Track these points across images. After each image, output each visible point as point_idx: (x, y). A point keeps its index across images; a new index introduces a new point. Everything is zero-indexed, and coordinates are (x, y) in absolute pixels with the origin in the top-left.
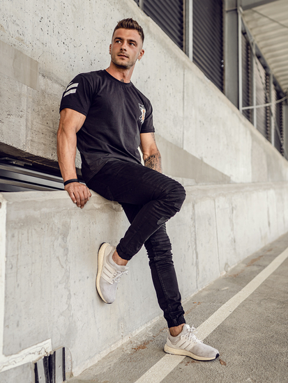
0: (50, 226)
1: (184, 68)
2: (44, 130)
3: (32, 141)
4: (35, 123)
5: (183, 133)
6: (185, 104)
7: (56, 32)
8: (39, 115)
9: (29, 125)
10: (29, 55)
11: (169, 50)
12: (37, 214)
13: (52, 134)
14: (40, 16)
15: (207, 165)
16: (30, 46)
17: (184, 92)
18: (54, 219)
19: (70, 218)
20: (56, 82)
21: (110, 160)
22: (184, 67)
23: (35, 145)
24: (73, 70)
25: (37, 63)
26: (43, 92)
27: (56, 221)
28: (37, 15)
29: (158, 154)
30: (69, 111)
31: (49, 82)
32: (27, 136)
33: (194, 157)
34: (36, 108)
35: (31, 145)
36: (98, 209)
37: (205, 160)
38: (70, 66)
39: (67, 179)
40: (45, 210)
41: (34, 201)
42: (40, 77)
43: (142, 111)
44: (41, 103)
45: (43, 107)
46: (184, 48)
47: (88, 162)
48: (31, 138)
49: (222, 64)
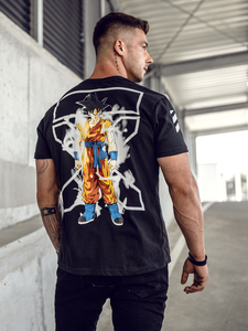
1: (29, 56)
6: (31, 103)
17: (28, 88)
22: (30, 54)
46: (31, 31)
49: (81, 38)
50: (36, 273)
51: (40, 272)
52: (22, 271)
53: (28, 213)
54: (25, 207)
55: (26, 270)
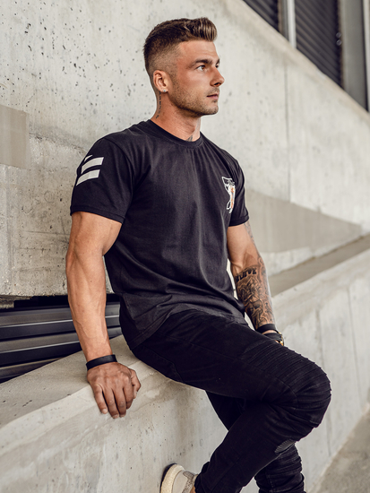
0: (60, 481)
1: (285, 65)
2: (47, 242)
3: (21, 270)
4: (25, 234)
5: (289, 175)
6: (290, 124)
7: (59, 47)
8: (33, 216)
9: (15, 241)
10: (7, 104)
11: (260, 39)
12: (28, 471)
13: (61, 246)
14: (25, 21)
15: (327, 218)
16: (8, 85)
17: (286, 105)
18: (66, 463)
19: (101, 444)
20: (65, 142)
21: (174, 311)
22: (286, 62)
23: (29, 276)
24: (95, 112)
25: (24, 115)
26: (40, 169)
27: (71, 465)
28: (18, 21)
29: (260, 265)
30: (89, 217)
31: (51, 146)
32: (10, 265)
33: (307, 210)
34: (28, 205)
35: (21, 280)
36: (157, 398)
37: (325, 210)
38: (89, 107)
39: (92, 356)
40: (46, 454)
41: (20, 446)
42: (33, 141)
43: (229, 191)
44: (37, 191)
45: (42, 199)
46: (280, 27)
47: (133, 313)
48: (20, 266)
49: (337, 39)
50: (314, 329)
51: (319, 328)
52: (300, 324)
53: (292, 260)
54: (288, 253)
55: (305, 324)
